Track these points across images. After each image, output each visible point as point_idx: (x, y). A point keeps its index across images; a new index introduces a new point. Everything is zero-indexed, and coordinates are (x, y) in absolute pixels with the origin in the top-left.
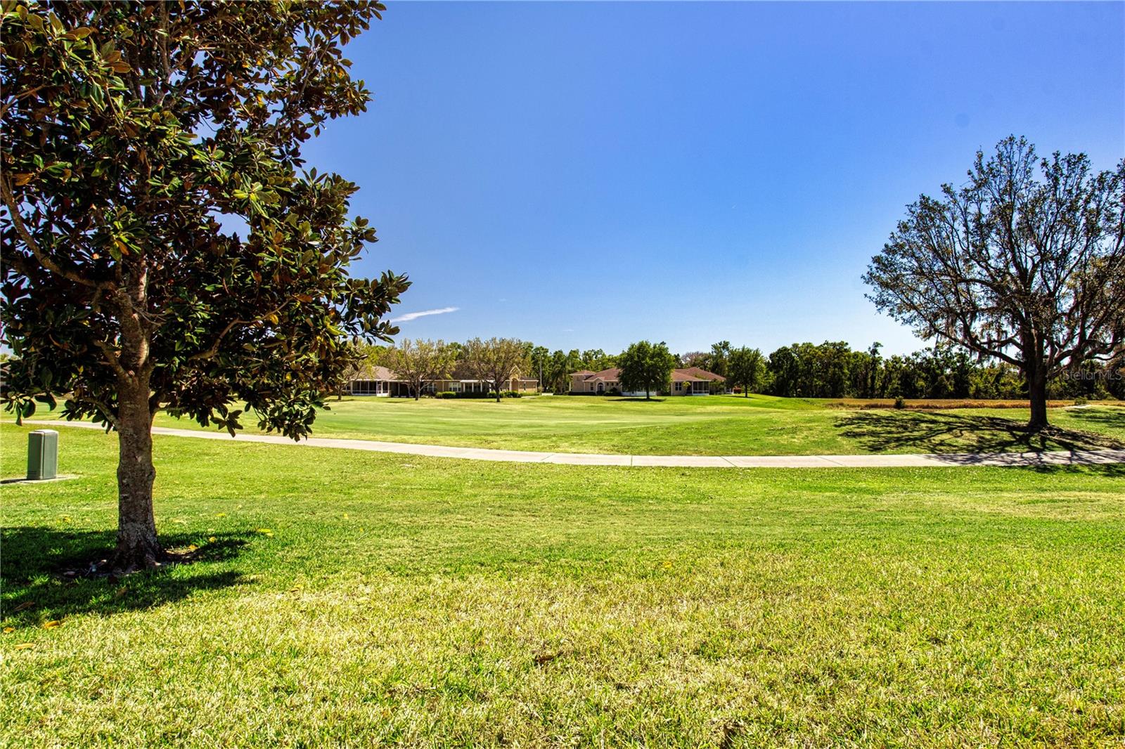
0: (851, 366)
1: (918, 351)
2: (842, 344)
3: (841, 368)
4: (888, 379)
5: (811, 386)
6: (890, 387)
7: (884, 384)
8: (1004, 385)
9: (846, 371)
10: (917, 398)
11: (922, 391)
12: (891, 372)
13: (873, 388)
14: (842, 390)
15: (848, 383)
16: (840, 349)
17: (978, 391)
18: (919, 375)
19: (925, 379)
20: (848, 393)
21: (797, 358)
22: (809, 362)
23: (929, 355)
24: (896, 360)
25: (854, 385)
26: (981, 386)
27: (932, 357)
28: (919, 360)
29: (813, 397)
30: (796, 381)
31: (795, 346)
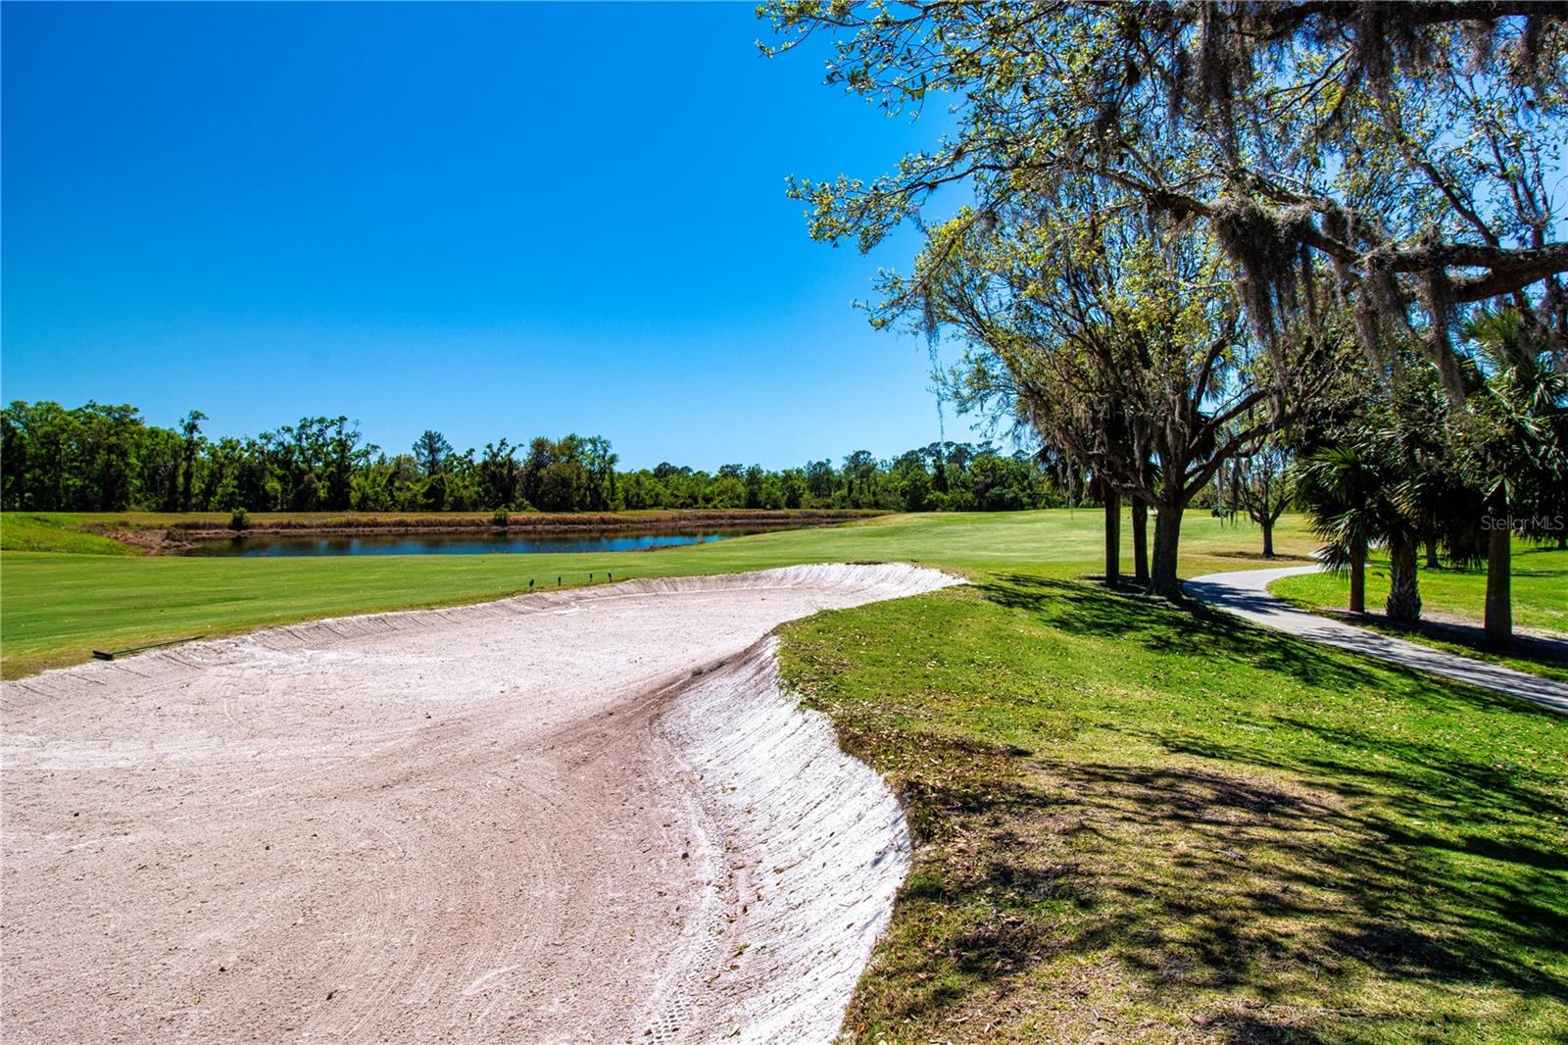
0: (144, 452)
1: (271, 431)
2: (125, 409)
3: (123, 454)
4: (216, 477)
5: (56, 487)
6: (219, 490)
7: (209, 486)
9: (133, 460)
10: (268, 510)
11: (276, 498)
12: (222, 465)
13: (187, 493)
14: (125, 496)
15: (137, 482)
16: (122, 421)
17: (364, 499)
18: (272, 473)
19: (282, 479)
20: (138, 502)
21: (20, 429)
22: (51, 441)
23: (289, 439)
24: (230, 445)
25: (152, 484)
27: (293, 442)
28: (271, 447)
29: (60, 510)
30: (19, 476)
31: (19, 406)
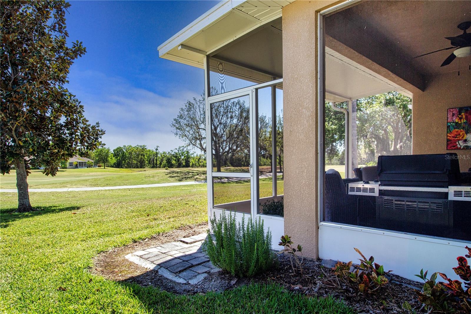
8: (201, 162)
26: (194, 163)
